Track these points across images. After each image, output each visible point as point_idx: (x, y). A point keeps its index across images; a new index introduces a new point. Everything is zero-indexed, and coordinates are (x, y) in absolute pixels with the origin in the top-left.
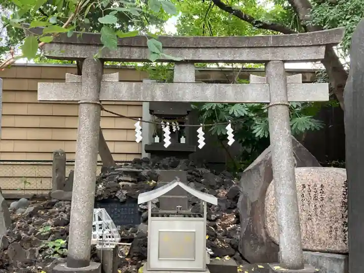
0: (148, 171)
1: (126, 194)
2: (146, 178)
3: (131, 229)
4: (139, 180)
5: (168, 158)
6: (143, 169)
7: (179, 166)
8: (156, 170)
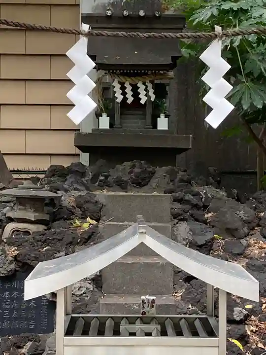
0: (77, 194)
1: (15, 257)
2: (73, 214)
3: (29, 344)
4: (55, 218)
5: (128, 164)
6: (66, 191)
7: (154, 182)
8: (97, 193)
